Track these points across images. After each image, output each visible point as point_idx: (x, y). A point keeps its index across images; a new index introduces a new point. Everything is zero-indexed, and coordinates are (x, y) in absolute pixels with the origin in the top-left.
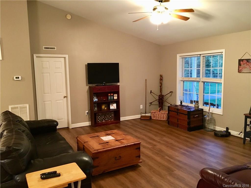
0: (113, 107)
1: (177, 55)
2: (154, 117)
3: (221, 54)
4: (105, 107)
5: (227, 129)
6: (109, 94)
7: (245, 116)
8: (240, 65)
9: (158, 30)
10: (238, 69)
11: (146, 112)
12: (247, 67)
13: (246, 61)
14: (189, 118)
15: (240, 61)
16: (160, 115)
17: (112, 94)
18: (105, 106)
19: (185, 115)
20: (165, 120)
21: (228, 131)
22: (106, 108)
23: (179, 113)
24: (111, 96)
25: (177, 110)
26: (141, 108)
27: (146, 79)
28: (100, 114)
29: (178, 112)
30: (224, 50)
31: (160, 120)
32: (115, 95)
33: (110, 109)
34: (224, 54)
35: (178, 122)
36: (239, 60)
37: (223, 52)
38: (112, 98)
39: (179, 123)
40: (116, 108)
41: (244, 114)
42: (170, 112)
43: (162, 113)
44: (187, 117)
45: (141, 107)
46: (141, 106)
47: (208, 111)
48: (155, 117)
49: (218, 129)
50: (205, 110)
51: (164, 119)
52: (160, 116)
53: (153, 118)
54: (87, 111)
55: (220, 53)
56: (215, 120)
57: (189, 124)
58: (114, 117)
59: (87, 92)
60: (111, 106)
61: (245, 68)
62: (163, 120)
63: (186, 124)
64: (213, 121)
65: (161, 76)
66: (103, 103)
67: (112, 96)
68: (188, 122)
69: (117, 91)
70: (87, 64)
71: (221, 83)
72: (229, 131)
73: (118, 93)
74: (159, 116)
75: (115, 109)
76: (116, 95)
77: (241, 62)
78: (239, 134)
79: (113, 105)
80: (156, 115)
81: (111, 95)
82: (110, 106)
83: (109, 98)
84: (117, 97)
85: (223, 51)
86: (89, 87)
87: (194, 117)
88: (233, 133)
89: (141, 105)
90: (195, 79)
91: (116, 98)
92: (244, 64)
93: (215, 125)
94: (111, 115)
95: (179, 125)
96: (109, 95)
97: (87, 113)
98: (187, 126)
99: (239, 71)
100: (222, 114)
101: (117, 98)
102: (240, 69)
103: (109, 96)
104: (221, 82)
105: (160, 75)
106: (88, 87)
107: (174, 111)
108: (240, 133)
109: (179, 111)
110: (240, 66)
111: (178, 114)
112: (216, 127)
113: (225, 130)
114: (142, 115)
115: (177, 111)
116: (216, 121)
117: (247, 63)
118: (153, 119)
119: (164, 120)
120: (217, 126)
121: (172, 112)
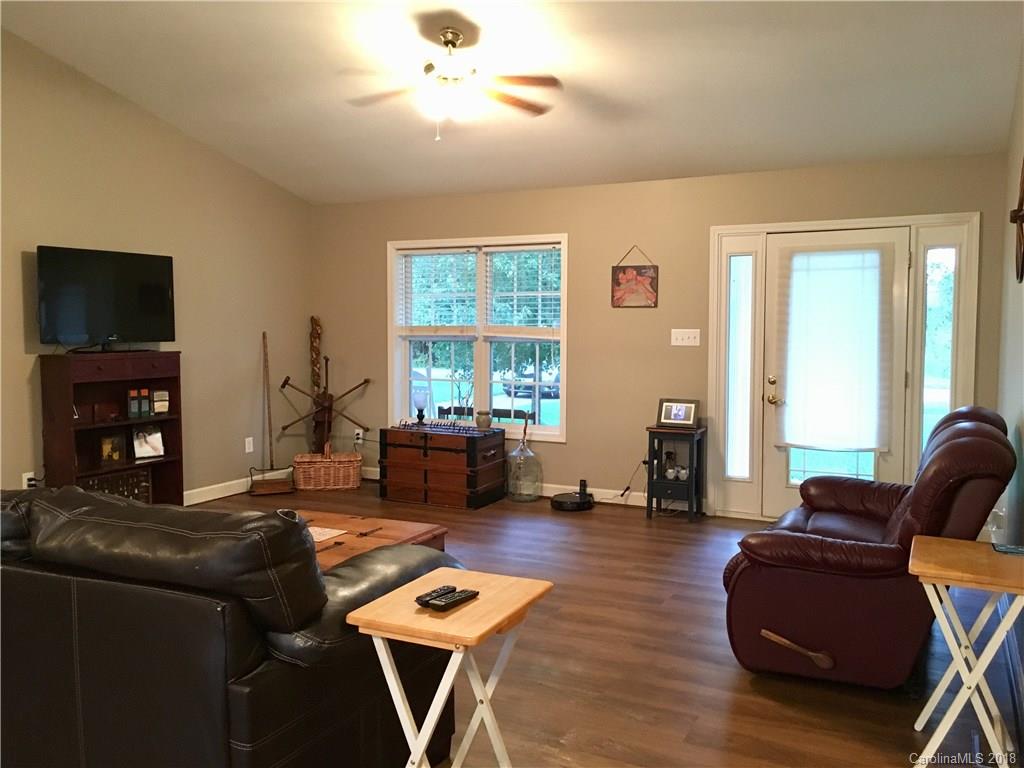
0: (150, 446)
1: (389, 244)
2: (307, 479)
3: (551, 250)
4: (114, 450)
5: (583, 484)
6: (134, 389)
7: (650, 432)
8: (616, 282)
9: (438, 138)
10: (613, 297)
11: (272, 466)
12: (637, 291)
13: (635, 272)
14: (471, 462)
15: (617, 270)
16: (332, 472)
17: (145, 392)
18: (113, 443)
19: (457, 451)
20: (352, 489)
21: (585, 490)
22: (116, 456)
23: (431, 448)
24: (140, 398)
25: (422, 438)
26: (247, 451)
27: (264, 334)
28: (93, 481)
29: (428, 445)
30: (566, 235)
31: (333, 490)
32: (157, 395)
33: (138, 455)
34: (564, 248)
35: (426, 482)
36: (613, 267)
37: (559, 243)
38: (145, 407)
39: (430, 484)
40: (162, 453)
41: (648, 428)
42: (390, 450)
43: (340, 462)
44: (465, 459)
45: (249, 445)
46: (249, 443)
47: (521, 437)
48: (312, 480)
49: (551, 490)
50: (509, 433)
51: (348, 484)
52: (332, 475)
53: (302, 487)
54: (31, 475)
55: (551, 247)
56: (539, 464)
57: (471, 482)
58: (150, 491)
59: (31, 380)
60: (141, 445)
61: (633, 292)
62: (346, 487)
63: (460, 484)
64: (534, 467)
65: (315, 322)
66: (109, 432)
67: (145, 398)
68: (468, 475)
69: (168, 376)
70: (35, 250)
71: (558, 343)
72: (589, 490)
73: (172, 384)
74: (329, 474)
75: (161, 456)
76: (165, 395)
77: (621, 275)
78: (622, 495)
79: (150, 438)
80: (315, 471)
81: (139, 393)
82: (136, 443)
83: (134, 407)
84: (167, 403)
85: (563, 238)
86: (40, 356)
87: (485, 457)
88: (600, 494)
89: (247, 440)
90: (462, 331)
91: (161, 406)
92: (628, 281)
93: (542, 482)
94: (138, 486)
95: (429, 493)
96: (134, 393)
97: (30, 480)
98: (467, 492)
99: (616, 304)
100: (564, 441)
101: (166, 410)
102: (618, 295)
103: (133, 398)
104: (555, 338)
105: (312, 317)
106: (32, 359)
107: (409, 443)
108: (622, 492)
109: (429, 441)
110: (617, 288)
111: (425, 455)
112: (545, 485)
113: (577, 489)
114: (254, 478)
115: (422, 443)
116: (543, 467)
117: (638, 278)
118: (302, 490)
119: (347, 489)
120: (547, 483)
121: (399, 449)
